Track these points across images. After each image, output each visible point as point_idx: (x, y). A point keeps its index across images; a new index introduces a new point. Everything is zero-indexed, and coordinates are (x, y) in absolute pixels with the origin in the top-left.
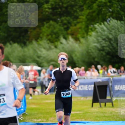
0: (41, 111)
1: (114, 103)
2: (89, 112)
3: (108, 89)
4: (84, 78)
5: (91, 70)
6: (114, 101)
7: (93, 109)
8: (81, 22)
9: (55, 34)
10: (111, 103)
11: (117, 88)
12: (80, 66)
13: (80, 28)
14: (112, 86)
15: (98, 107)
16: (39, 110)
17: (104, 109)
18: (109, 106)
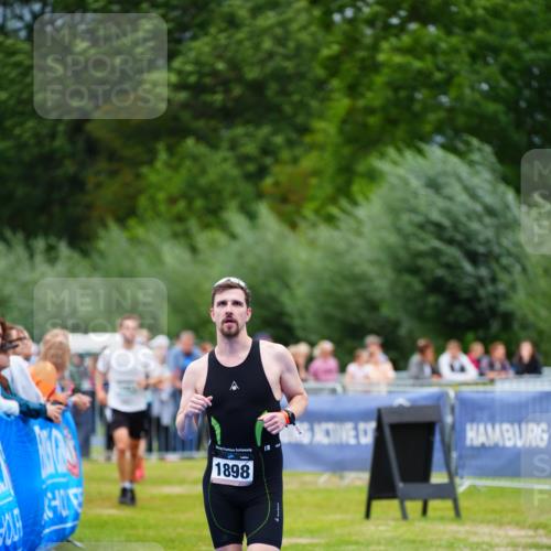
0: (141, 532)
1: (463, 503)
2: (354, 538)
3: (437, 438)
4: (334, 391)
5: (364, 354)
6: (463, 493)
7: (371, 529)
8: (321, 147)
9: (205, 193)
10: (449, 504)
11: (475, 435)
12: (313, 338)
13: (316, 173)
14: (453, 427)
15: (394, 519)
16: (133, 527)
17: (418, 527)
18: (439, 514)
